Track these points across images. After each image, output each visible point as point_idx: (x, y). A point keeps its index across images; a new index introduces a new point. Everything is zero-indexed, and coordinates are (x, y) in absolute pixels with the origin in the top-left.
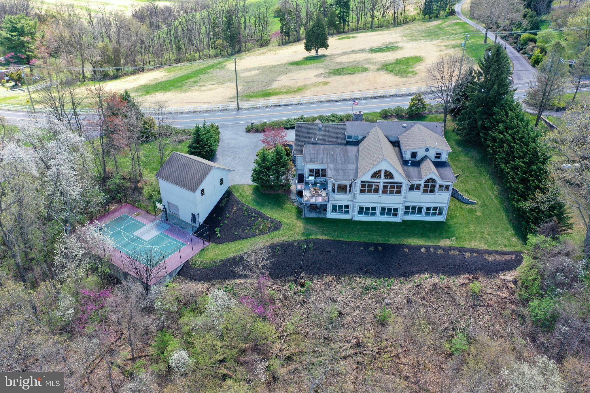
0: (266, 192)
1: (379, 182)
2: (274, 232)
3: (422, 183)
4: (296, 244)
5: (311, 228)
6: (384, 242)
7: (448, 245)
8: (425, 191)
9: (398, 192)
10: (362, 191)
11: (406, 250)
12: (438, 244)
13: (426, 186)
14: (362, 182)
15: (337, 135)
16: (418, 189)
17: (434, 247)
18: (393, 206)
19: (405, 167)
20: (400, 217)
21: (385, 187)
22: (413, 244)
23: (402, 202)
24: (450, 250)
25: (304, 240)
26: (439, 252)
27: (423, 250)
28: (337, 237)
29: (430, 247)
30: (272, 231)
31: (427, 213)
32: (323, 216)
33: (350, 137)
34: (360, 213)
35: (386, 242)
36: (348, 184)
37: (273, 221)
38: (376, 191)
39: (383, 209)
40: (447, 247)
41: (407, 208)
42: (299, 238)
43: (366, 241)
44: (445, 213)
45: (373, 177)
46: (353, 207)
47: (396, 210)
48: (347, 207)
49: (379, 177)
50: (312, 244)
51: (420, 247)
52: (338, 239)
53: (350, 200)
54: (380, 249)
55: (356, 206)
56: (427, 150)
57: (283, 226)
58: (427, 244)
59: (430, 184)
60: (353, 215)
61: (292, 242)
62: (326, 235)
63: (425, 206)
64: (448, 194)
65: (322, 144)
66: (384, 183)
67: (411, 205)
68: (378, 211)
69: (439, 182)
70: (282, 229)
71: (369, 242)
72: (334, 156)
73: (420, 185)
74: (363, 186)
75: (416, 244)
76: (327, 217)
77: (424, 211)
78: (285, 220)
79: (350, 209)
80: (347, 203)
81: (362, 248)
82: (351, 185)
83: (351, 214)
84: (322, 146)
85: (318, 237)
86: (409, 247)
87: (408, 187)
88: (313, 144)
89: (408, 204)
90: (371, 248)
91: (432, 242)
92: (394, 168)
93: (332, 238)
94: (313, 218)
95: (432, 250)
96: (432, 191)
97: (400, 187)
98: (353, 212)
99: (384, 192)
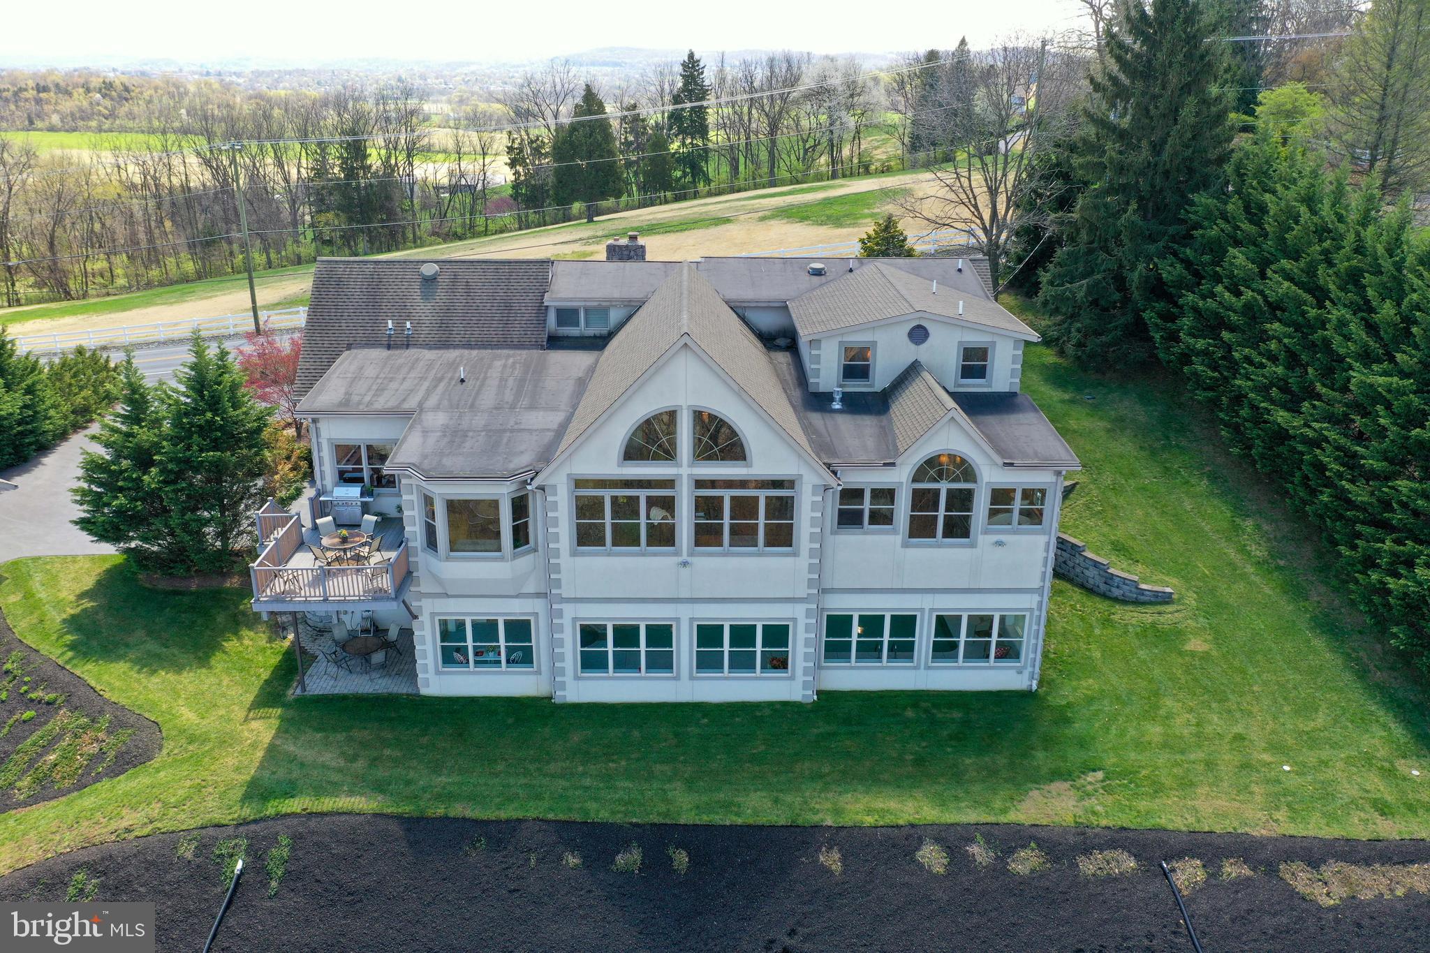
0: (164, 585)
1: (669, 483)
2: (106, 784)
3: (900, 478)
4: (187, 851)
5: (308, 755)
6: (705, 819)
7: (1069, 820)
8: (921, 528)
9: (781, 537)
10: (587, 537)
11: (832, 860)
12: (1012, 817)
13: (924, 500)
14: (580, 483)
15: (508, 307)
16: (882, 518)
17: (990, 833)
18: (759, 615)
19: (816, 418)
20: (800, 677)
21: (708, 507)
22: (869, 820)
23: (802, 592)
24: (1087, 851)
25: (245, 822)
26: (1025, 862)
27: (932, 857)
28: (438, 797)
29: (966, 834)
30: (98, 779)
31: (944, 650)
32: (399, 687)
33: (567, 315)
34: (592, 662)
35: (718, 818)
36: (503, 493)
37: (122, 719)
38: (663, 536)
39: (708, 635)
40: (1065, 830)
41: (838, 625)
42: (217, 816)
43: (604, 815)
44: (1031, 641)
45: (632, 453)
46: (553, 628)
47: (777, 635)
48: (519, 630)
49: (668, 453)
50: (282, 851)
51: (912, 836)
52: (440, 811)
53: (530, 588)
54: (681, 859)
55: (566, 621)
56: (919, 334)
57: (168, 746)
58: (950, 817)
59: (944, 487)
60: (555, 672)
61: (171, 838)
62: (379, 787)
63: (926, 609)
64: (1041, 540)
65: (429, 346)
66: (700, 484)
67: (855, 605)
68: (685, 647)
69: (990, 475)
70: (156, 763)
71: (618, 819)
72: (470, 384)
73: (887, 495)
74: (587, 509)
75: (889, 819)
76: (424, 691)
77: (925, 636)
78: (187, 716)
79: (539, 641)
80: (517, 609)
81: (572, 860)
82: (520, 507)
83: (545, 667)
84: (429, 355)
85: (327, 804)
86: (849, 839)
87: (832, 506)
88: (389, 347)
89: (839, 604)
90: (629, 858)
91: (976, 804)
92: (741, 393)
93: (406, 809)
94: (344, 698)
95: (979, 852)
96: (958, 528)
97: (783, 508)
98: (554, 658)
99: (706, 535)
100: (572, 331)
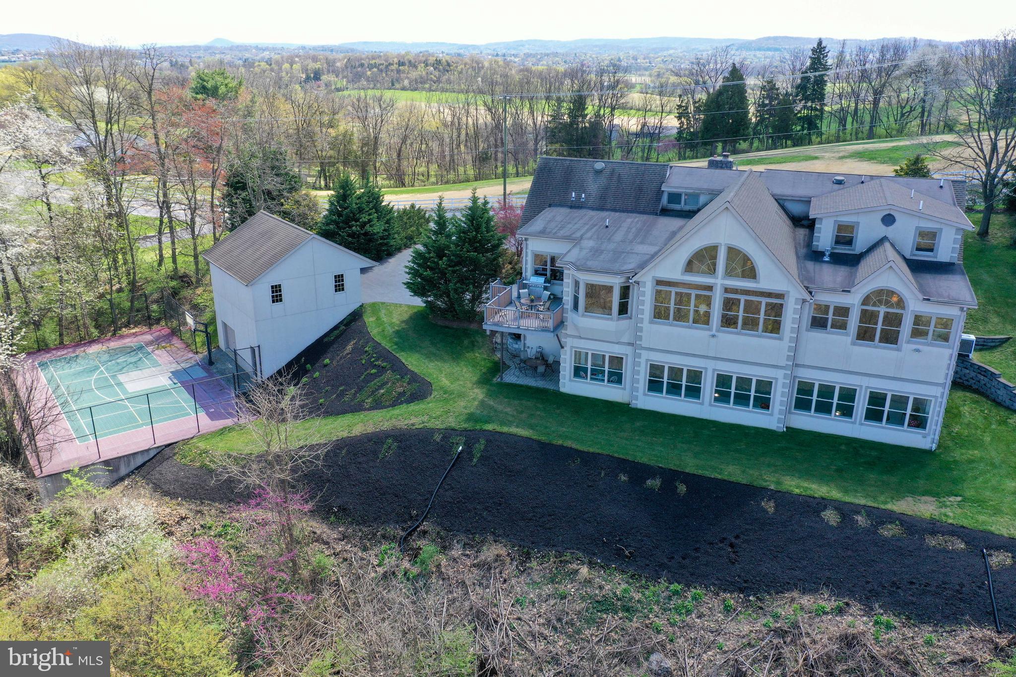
0: (440, 323)
1: (710, 288)
2: (404, 406)
3: (854, 300)
4: (438, 437)
5: (500, 407)
6: (700, 472)
7: (927, 515)
8: (864, 335)
9: (775, 327)
10: (660, 314)
11: (770, 507)
12: (889, 506)
13: (868, 317)
14: (659, 282)
15: (640, 189)
16: (841, 326)
17: (870, 512)
18: (755, 373)
20: (777, 415)
21: (729, 304)
22: (797, 491)
23: (783, 363)
24: (933, 533)
25: (465, 430)
26: (889, 531)
27: (831, 516)
28: (560, 436)
29: (856, 509)
30: (401, 403)
31: (874, 415)
32: (550, 386)
33: (675, 197)
34: (654, 385)
35: (707, 473)
36: (616, 282)
37: (415, 378)
38: (703, 320)
39: (723, 381)
40: (923, 520)
41: (805, 389)
42: (453, 425)
43: (644, 460)
45: (689, 267)
46: (636, 364)
47: (765, 387)
48: (617, 361)
49: (712, 270)
50: (480, 446)
51: (823, 503)
52: (560, 442)
53: (625, 339)
54: (682, 488)
55: (643, 360)
56: (888, 220)
57: (435, 393)
58: (848, 499)
59: (882, 310)
60: (634, 389)
61: (432, 431)
62: (531, 427)
63: (864, 387)
64: (949, 351)
65: (593, 209)
66: (727, 290)
67: (817, 378)
68: (708, 386)
69: (915, 305)
70: (429, 399)
71: (652, 463)
72: (610, 229)
73: (843, 311)
74: (659, 297)
75: (809, 493)
76: (562, 390)
77: (861, 405)
78: (445, 382)
79: (627, 371)
80: (617, 350)
81: (623, 478)
82: (625, 292)
83: (628, 387)
84: (592, 213)
85: (505, 429)
86: (782, 498)
87: (808, 314)
88: (571, 207)
89: (807, 375)
90: (654, 483)
91: (866, 496)
92: (757, 238)
93: (543, 438)
94: (521, 386)
95: (861, 520)
96: (890, 338)
97: (776, 310)
98: (634, 381)
99: (728, 322)
100: (676, 207)
